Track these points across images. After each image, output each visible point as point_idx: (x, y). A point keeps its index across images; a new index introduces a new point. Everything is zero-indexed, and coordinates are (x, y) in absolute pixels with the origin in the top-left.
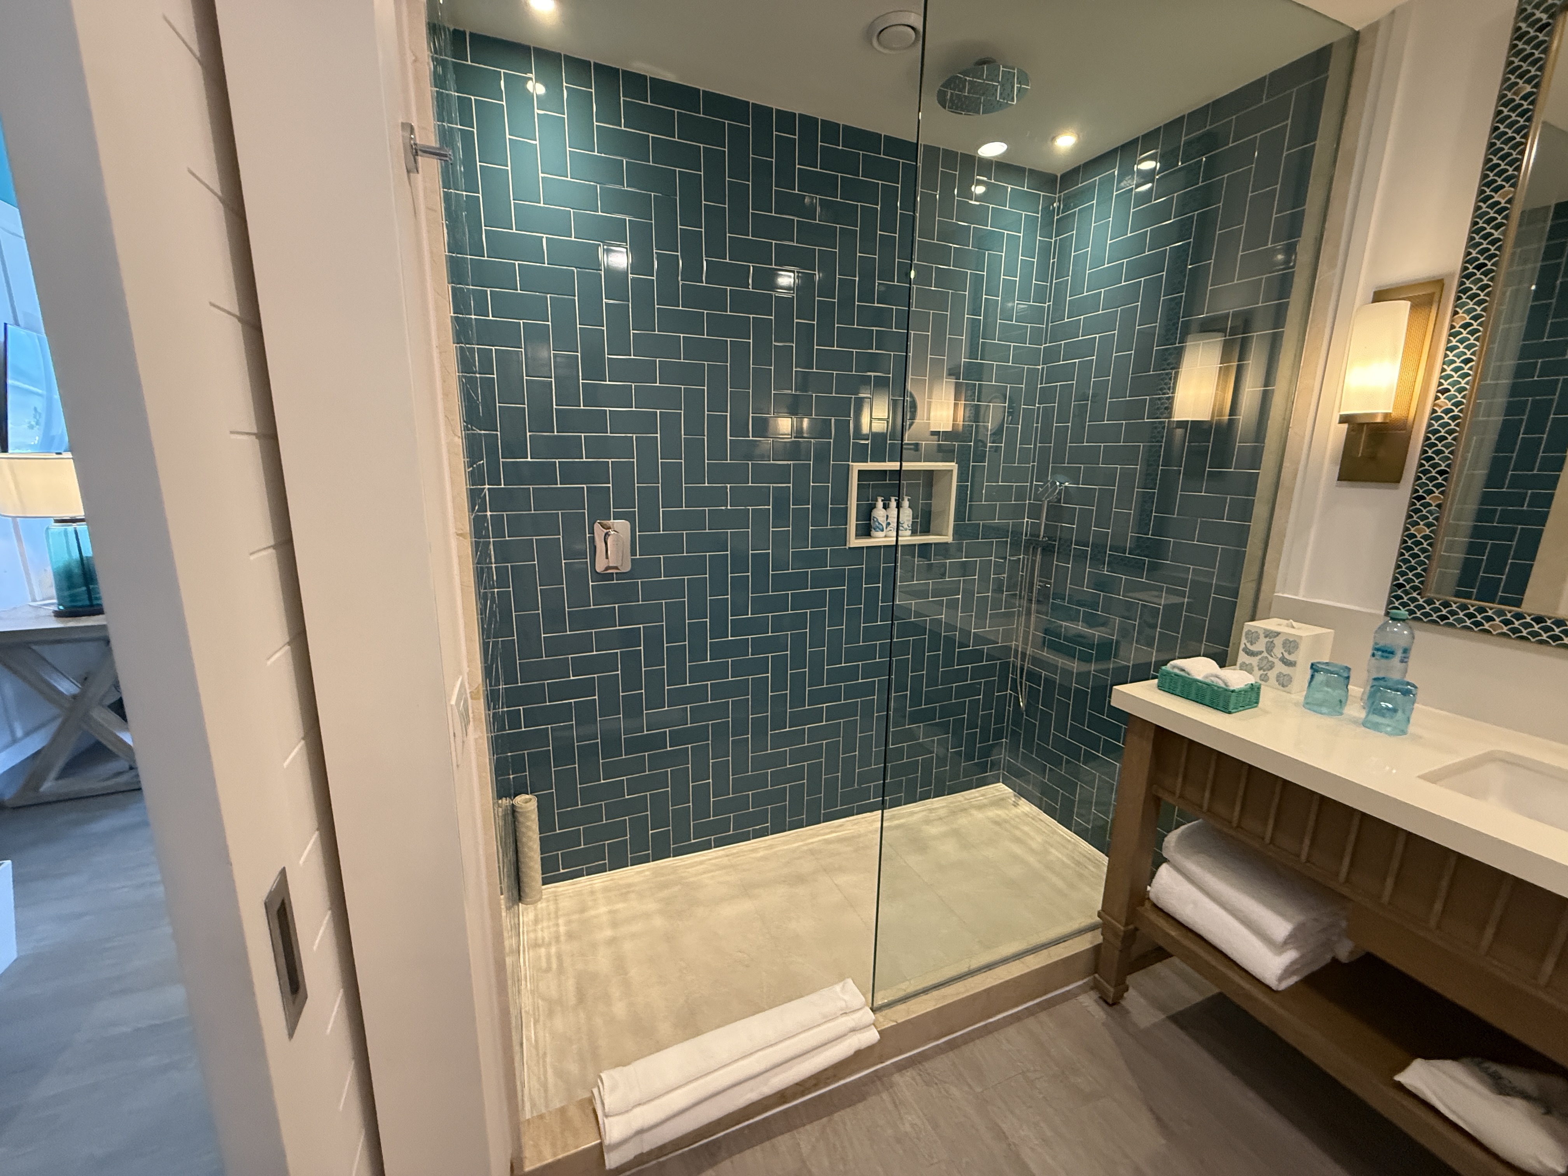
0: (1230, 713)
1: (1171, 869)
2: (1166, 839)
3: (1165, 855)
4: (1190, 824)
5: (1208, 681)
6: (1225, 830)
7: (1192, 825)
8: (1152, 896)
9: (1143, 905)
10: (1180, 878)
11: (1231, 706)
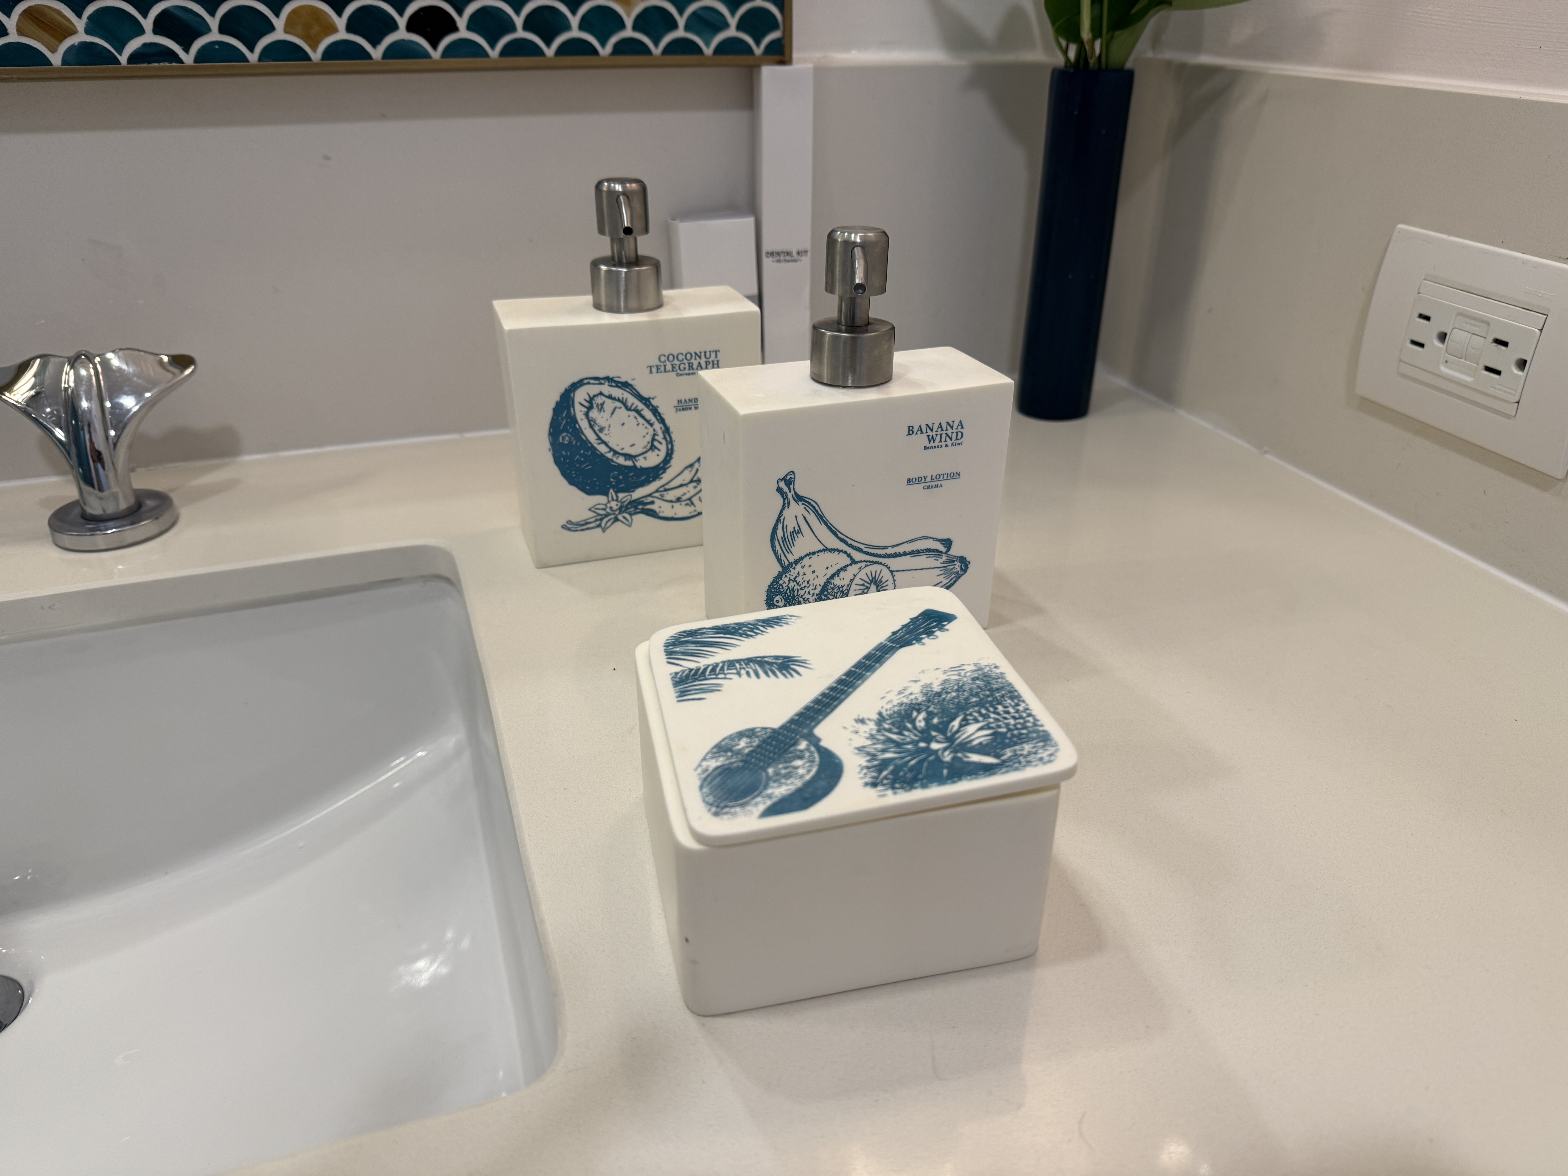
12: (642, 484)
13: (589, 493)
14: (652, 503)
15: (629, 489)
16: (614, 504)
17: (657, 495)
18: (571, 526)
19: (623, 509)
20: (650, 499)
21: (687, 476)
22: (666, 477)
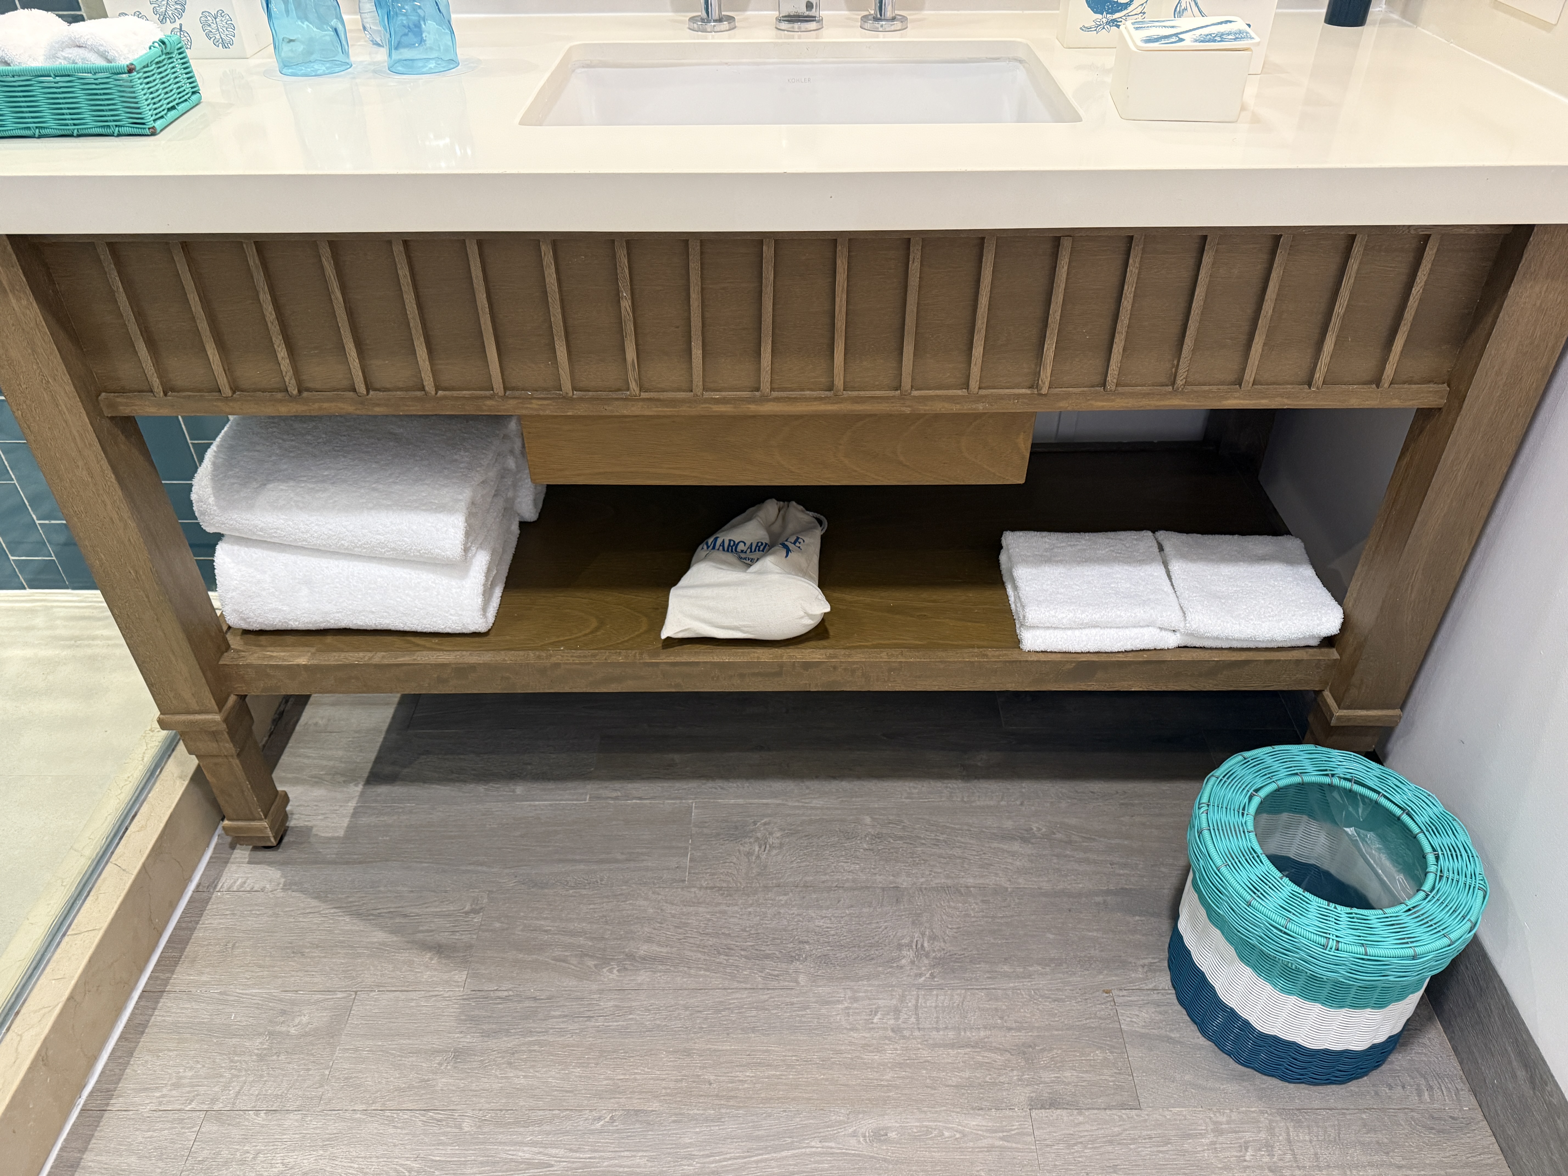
0: (153, 133)
1: (236, 548)
2: (193, 497)
3: (210, 529)
4: (218, 439)
5: (61, 63)
6: (284, 410)
7: (223, 440)
8: (232, 619)
9: (228, 647)
10: (256, 553)
11: (148, 116)
12: (1118, 11)
13: (1095, 12)
14: (1121, 21)
15: (1112, 13)
16: (1105, 20)
17: (1124, 18)
18: (1085, 29)
19: (1108, 23)
20: (1120, 20)
21: (1139, 10)
22: (1130, 9)
